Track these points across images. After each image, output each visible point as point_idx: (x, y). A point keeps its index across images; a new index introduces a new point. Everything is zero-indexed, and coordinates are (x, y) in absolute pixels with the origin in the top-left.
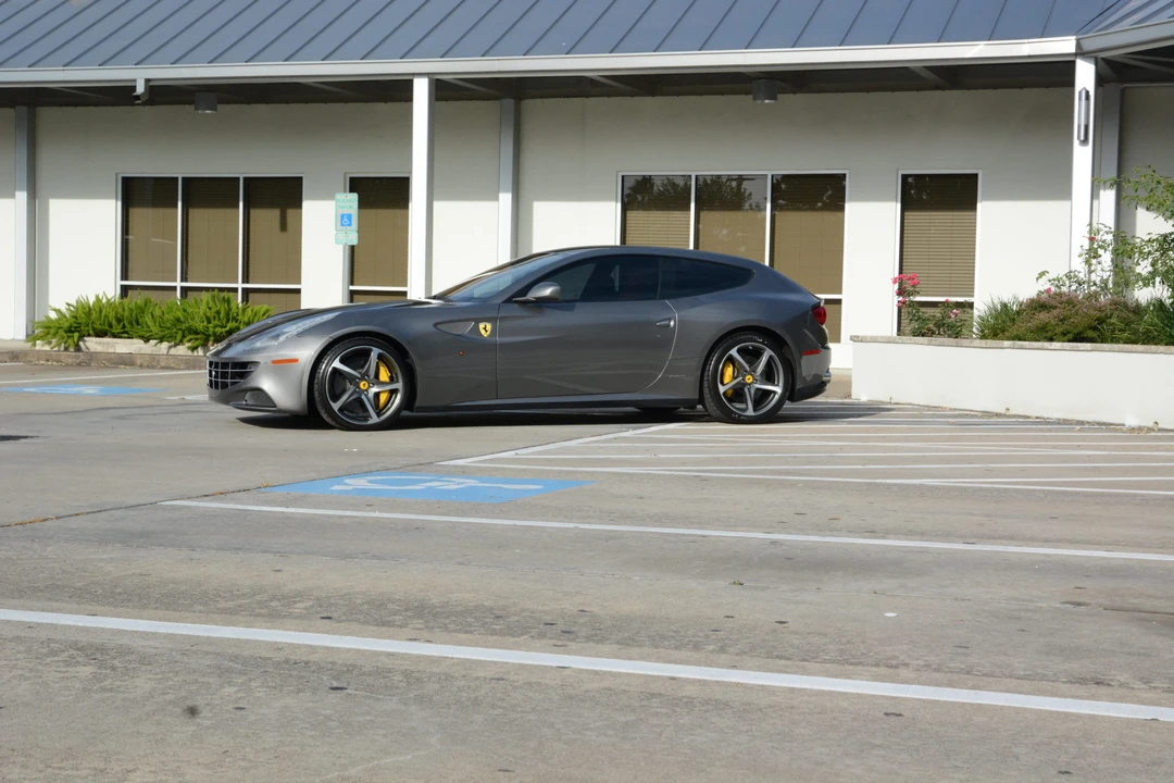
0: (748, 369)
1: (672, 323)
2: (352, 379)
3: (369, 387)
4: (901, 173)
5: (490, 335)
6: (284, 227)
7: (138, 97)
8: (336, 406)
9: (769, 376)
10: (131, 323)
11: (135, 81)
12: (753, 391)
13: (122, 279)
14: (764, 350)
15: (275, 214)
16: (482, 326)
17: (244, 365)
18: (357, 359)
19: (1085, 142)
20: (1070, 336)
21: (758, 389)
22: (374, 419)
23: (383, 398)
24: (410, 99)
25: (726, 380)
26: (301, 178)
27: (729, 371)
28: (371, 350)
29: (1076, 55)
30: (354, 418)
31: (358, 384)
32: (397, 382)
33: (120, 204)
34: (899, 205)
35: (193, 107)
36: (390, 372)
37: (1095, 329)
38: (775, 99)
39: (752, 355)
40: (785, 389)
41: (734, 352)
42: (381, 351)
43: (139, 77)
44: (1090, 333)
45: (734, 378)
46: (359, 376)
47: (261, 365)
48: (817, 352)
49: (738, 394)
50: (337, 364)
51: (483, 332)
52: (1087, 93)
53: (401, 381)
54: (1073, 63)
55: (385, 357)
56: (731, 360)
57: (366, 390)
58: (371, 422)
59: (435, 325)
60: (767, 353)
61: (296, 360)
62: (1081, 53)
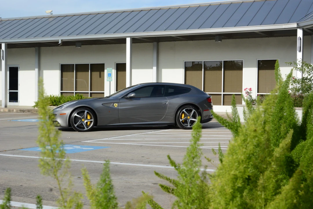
0: (188, 115)
1: (167, 103)
2: (80, 119)
3: (85, 120)
4: (258, 60)
5: (117, 107)
6: (100, 77)
7: (59, 44)
8: (76, 125)
10: (58, 102)
11: (59, 40)
12: (190, 121)
13: (61, 91)
14: (193, 110)
15: (98, 73)
16: (115, 104)
18: (81, 113)
19: (300, 51)
21: (191, 120)
22: (86, 129)
23: (89, 123)
25: (182, 118)
26: (104, 64)
27: (183, 115)
28: (85, 111)
29: (297, 28)
30: (81, 129)
31: (82, 120)
33: (60, 71)
34: (257, 69)
35: (75, 46)
36: (90, 116)
38: (221, 41)
39: (189, 111)
41: (184, 110)
42: (88, 111)
43: (60, 39)
45: (185, 117)
46: (82, 118)
47: (57, 115)
48: (208, 110)
49: (186, 121)
50: (76, 115)
51: (115, 106)
52: (300, 38)
53: (93, 119)
54: (297, 30)
55: (89, 113)
56: (183, 112)
58: (85, 130)
59: (102, 104)
61: (65, 114)
62: (299, 27)
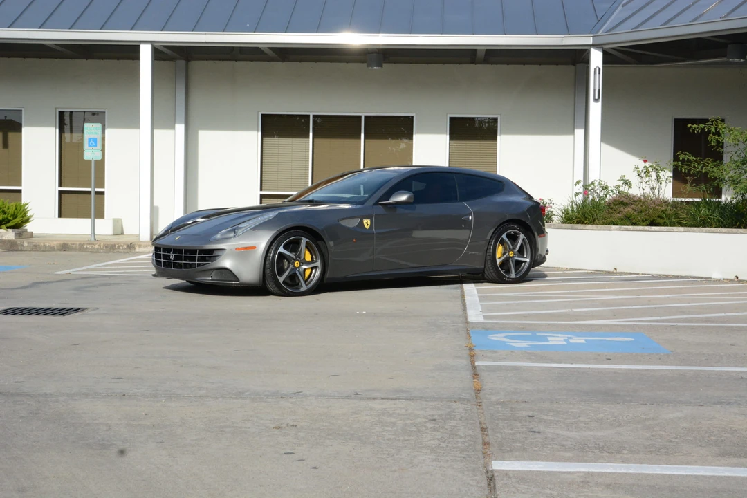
0: (511, 247)
1: (470, 218)
2: (289, 260)
4: (449, 116)
8: (281, 279)
9: (521, 252)
12: (514, 262)
14: (520, 234)
16: (365, 221)
17: (212, 251)
18: (294, 246)
20: (648, 222)
21: (516, 260)
22: (304, 288)
23: (307, 273)
24: (138, 58)
26: (19, 111)
27: (500, 249)
28: (301, 239)
30: (291, 287)
31: (294, 263)
32: (316, 261)
34: (448, 137)
36: (311, 254)
37: (661, 218)
38: (382, 66)
39: (513, 238)
40: (531, 259)
41: (504, 236)
42: (307, 240)
44: (660, 221)
45: (504, 254)
46: (294, 257)
47: (226, 252)
48: (544, 235)
49: (505, 263)
50: (281, 249)
51: (366, 225)
52: (599, 69)
53: (319, 260)
54: (590, 50)
56: (502, 242)
57: (298, 268)
58: (301, 290)
59: (338, 221)
60: (522, 236)
61: (254, 248)
62: (593, 46)
